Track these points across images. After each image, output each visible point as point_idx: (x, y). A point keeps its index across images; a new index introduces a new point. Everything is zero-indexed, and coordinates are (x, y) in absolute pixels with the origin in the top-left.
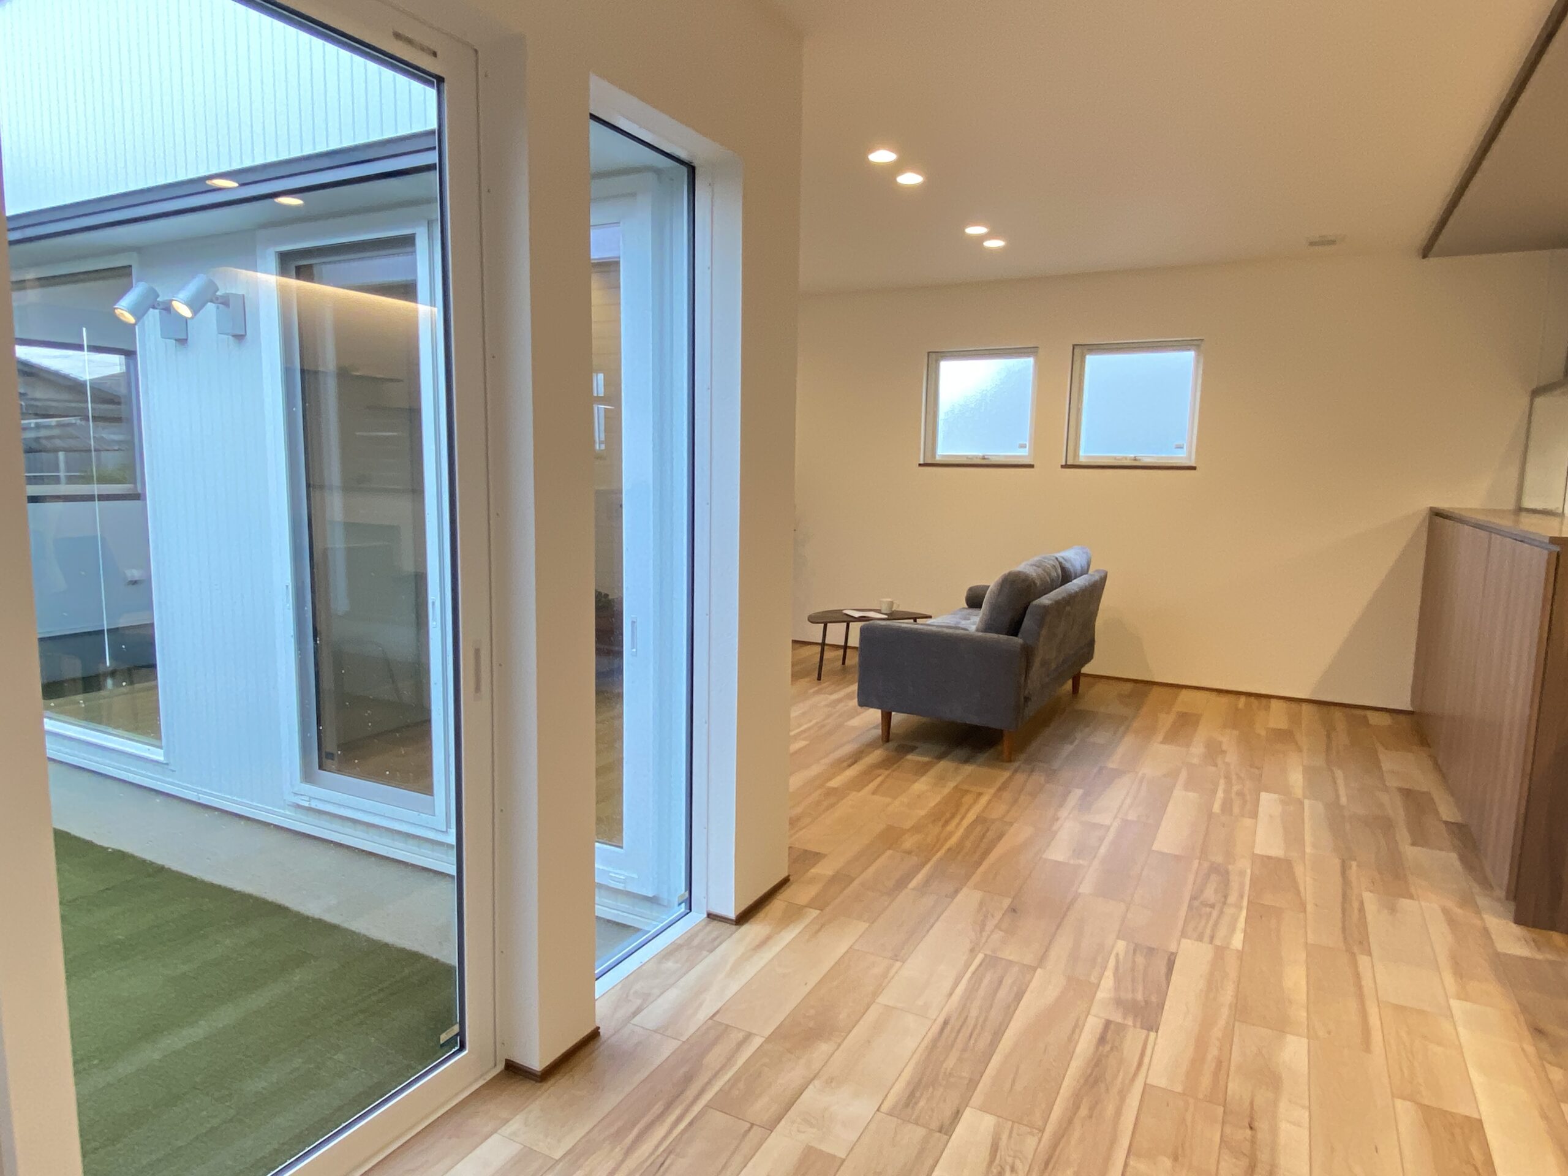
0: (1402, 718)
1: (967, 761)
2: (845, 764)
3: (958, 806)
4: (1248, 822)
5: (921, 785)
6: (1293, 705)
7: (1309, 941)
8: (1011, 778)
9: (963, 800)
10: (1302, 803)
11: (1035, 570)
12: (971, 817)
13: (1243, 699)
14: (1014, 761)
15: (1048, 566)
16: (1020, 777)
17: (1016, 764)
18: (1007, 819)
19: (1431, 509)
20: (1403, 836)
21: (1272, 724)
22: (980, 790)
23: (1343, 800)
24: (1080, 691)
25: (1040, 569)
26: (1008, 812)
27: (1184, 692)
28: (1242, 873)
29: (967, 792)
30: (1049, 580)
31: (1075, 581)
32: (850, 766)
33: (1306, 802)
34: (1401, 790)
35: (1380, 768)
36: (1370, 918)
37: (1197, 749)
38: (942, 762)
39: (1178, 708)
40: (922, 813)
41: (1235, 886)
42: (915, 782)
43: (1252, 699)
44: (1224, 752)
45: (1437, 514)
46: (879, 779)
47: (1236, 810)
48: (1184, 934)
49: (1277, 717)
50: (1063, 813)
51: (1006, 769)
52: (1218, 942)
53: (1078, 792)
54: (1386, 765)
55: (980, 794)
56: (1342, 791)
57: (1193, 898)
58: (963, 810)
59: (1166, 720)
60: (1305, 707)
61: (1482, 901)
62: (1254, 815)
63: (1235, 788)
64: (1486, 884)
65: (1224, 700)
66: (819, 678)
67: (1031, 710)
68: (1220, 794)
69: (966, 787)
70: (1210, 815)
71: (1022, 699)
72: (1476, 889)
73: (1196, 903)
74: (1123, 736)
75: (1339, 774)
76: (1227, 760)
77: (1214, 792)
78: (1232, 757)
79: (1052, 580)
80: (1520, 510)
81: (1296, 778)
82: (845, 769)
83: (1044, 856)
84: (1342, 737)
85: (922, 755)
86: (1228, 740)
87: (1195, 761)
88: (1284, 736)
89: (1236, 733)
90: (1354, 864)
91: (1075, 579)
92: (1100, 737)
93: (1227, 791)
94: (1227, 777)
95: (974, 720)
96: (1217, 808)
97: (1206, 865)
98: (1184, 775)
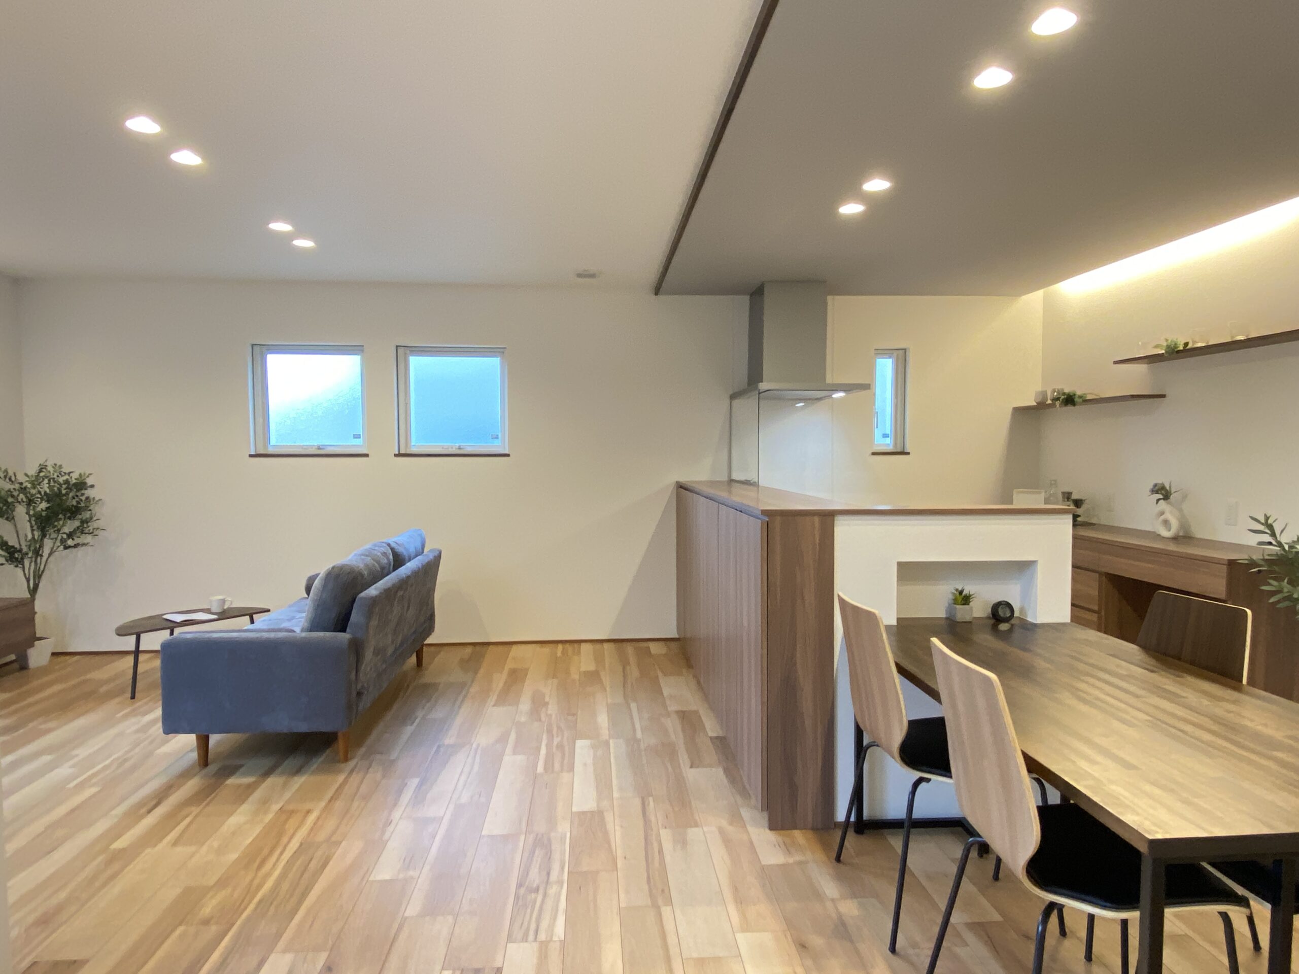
0: (673, 645)
1: (298, 771)
2: (144, 810)
3: (280, 835)
4: (566, 776)
5: (239, 817)
6: (598, 646)
7: (623, 905)
8: (346, 781)
9: (287, 826)
10: (607, 744)
11: (363, 559)
12: (294, 845)
13: (560, 646)
14: (351, 759)
15: (379, 554)
16: (355, 779)
17: (352, 764)
18: (334, 839)
19: (677, 482)
20: (684, 758)
21: (583, 669)
22: (308, 806)
23: (639, 735)
24: (423, 665)
25: (369, 558)
26: (338, 827)
27: (514, 647)
28: (563, 839)
29: (292, 812)
30: (379, 569)
31: (408, 564)
32: (149, 812)
33: (611, 741)
34: (677, 712)
35: (662, 694)
36: (668, 859)
37: (525, 705)
38: (269, 779)
39: (509, 665)
40: (234, 856)
41: (556, 856)
42: (231, 814)
43: (567, 645)
44: (546, 704)
45: (681, 487)
46: (188, 820)
47: (557, 766)
48: (510, 939)
49: (585, 661)
50: (396, 814)
51: (340, 771)
52: (542, 936)
53: (415, 782)
54: (666, 692)
55: (309, 812)
56: (638, 726)
57: (520, 885)
58: (285, 840)
59: (500, 680)
60: (606, 646)
61: (745, 813)
62: (571, 769)
63: (556, 740)
64: (744, 793)
65: (546, 650)
66: (133, 697)
67: (366, 702)
68: (543, 751)
69: (291, 807)
70: (536, 776)
71: (354, 694)
72: (739, 799)
73: (522, 891)
74: (460, 707)
75: (633, 706)
76: (549, 712)
77: (538, 749)
78: (553, 709)
79: (383, 568)
80: (731, 481)
81: (603, 719)
82: (142, 817)
83: (371, 878)
84: (634, 671)
85: (245, 775)
86: (549, 690)
87: (523, 719)
88: (593, 677)
89: (555, 681)
90: (651, 799)
91: (408, 562)
92: (438, 713)
93: (549, 746)
94: (550, 732)
95: (303, 727)
96: (540, 769)
97: (531, 838)
98: (513, 736)
